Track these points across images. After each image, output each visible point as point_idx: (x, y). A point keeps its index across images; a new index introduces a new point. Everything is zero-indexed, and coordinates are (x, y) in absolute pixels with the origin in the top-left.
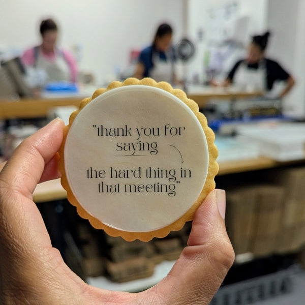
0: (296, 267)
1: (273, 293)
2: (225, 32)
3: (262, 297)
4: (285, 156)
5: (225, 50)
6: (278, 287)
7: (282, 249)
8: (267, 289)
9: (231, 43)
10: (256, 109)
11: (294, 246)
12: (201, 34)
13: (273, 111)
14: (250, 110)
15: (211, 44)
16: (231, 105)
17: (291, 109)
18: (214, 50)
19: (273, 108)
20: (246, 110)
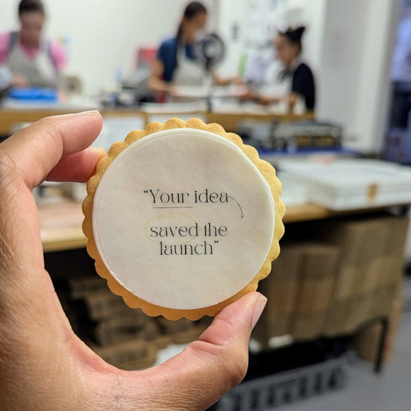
0: (351, 354)
1: (318, 389)
3: (303, 394)
4: (342, 203)
6: (325, 380)
7: (332, 332)
8: (311, 384)
10: (305, 137)
11: (350, 326)
12: (235, 29)
13: (329, 141)
14: (296, 137)
15: (248, 44)
16: (273, 129)
17: (354, 139)
18: (252, 53)
20: (290, 138)
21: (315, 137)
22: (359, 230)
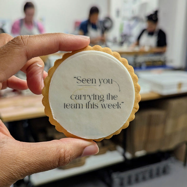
0: (173, 159)
1: (158, 174)
2: (133, 12)
3: (151, 176)
4: (166, 92)
5: (132, 23)
6: (161, 171)
7: (164, 148)
8: (154, 172)
9: (136, 19)
10: (149, 62)
11: (171, 146)
12: (118, 13)
13: (160, 63)
14: (145, 62)
15: (124, 18)
16: (135, 59)
17: (171, 61)
18: (126, 22)
19: (160, 61)
20: (143, 62)
21: (154, 62)
22: (174, 103)
